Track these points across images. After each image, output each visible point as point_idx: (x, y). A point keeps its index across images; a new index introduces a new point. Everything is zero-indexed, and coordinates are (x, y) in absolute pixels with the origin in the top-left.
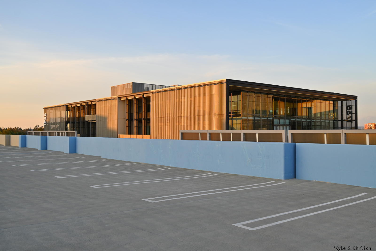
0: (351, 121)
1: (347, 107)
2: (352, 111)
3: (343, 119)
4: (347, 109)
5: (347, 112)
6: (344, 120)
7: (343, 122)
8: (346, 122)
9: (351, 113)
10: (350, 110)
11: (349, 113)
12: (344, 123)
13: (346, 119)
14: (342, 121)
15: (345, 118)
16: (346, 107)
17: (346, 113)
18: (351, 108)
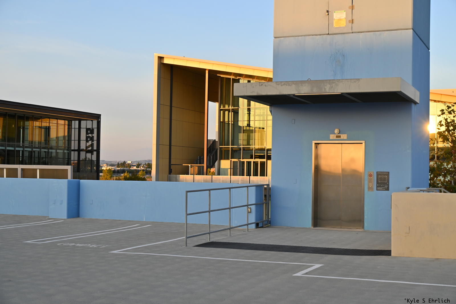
0: (91, 152)
1: (87, 129)
2: (93, 136)
3: (81, 148)
4: (87, 133)
5: (87, 138)
6: (83, 150)
7: (81, 152)
8: (84, 152)
9: (92, 139)
10: (90, 135)
11: (89, 139)
12: (83, 154)
13: (85, 149)
14: (79, 150)
15: (83, 146)
16: (85, 129)
17: (85, 139)
18: (92, 131)
